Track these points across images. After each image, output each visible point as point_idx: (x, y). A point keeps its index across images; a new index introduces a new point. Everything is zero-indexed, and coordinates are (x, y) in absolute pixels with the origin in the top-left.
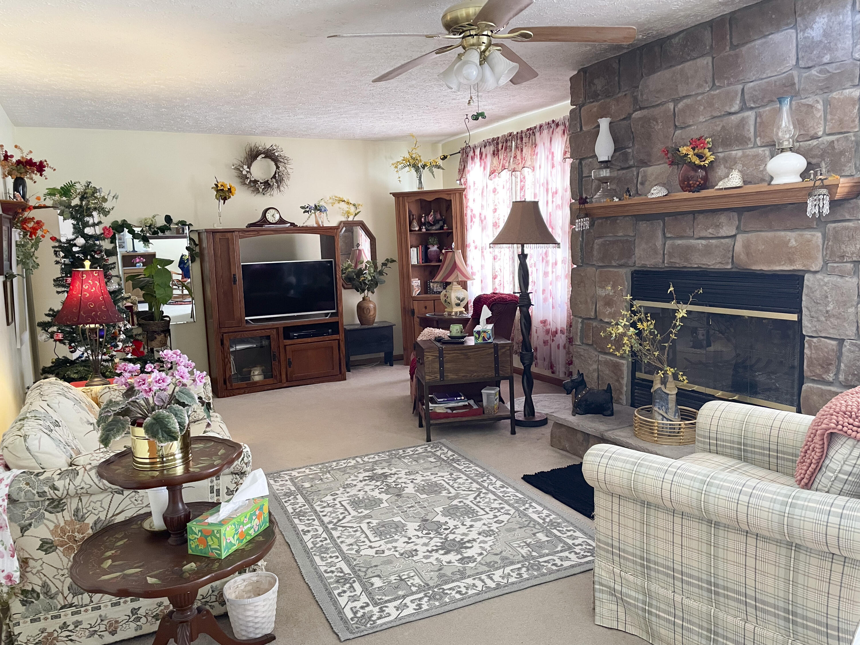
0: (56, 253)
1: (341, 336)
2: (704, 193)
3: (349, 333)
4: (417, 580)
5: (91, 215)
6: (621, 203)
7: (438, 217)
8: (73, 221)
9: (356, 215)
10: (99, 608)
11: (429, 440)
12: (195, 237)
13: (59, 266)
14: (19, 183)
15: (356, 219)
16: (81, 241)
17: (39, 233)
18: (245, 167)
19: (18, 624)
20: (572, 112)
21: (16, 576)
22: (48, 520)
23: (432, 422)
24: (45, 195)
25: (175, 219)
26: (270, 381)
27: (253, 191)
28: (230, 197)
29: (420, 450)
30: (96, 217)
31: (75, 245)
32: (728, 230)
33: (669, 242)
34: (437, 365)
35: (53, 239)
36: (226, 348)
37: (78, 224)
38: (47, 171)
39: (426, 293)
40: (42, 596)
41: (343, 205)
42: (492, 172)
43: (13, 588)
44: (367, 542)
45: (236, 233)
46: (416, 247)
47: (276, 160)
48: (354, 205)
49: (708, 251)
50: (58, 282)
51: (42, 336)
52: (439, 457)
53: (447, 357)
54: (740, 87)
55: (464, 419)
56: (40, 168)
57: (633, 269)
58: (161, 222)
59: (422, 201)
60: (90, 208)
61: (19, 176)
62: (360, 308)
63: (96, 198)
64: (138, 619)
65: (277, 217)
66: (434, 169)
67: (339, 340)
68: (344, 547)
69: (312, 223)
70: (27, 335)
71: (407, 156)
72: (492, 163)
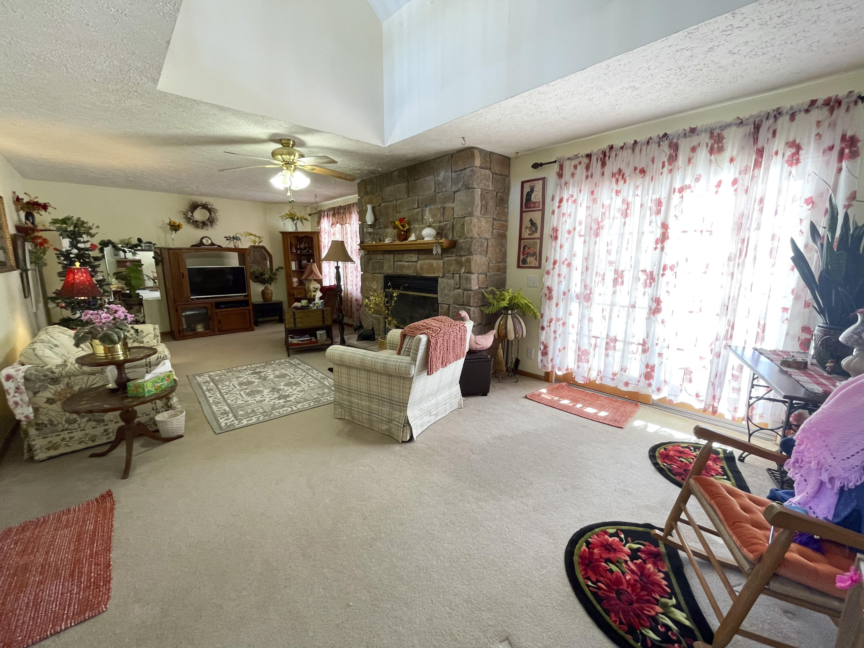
0: (58, 257)
1: (251, 307)
2: (405, 242)
3: (256, 306)
4: (261, 410)
5: (81, 237)
6: (377, 244)
7: (307, 245)
8: (69, 240)
9: (260, 242)
10: (85, 430)
11: (289, 356)
12: (158, 252)
13: (61, 265)
14: (29, 215)
15: (261, 244)
16: (75, 251)
17: (46, 245)
18: (190, 213)
19: (34, 440)
20: (358, 199)
21: (32, 416)
22: (50, 388)
23: (290, 347)
24: (50, 223)
25: (144, 240)
26: (208, 331)
27: (195, 227)
28: (179, 230)
29: (283, 361)
30: (85, 238)
31: (71, 253)
32: (415, 258)
33: (396, 263)
34: (292, 320)
35: (55, 249)
36: (179, 313)
37: (73, 241)
38: (50, 209)
39: (301, 285)
40: (48, 426)
41: (252, 237)
42: (332, 224)
43: (29, 422)
44: (242, 399)
45: (183, 250)
46: (295, 261)
47: (210, 210)
48: (259, 237)
49: (409, 267)
50: (60, 274)
51: (51, 305)
52: (291, 363)
53: (297, 316)
54: (417, 197)
55: (307, 346)
56: (45, 207)
57: (385, 274)
58: (135, 241)
59: (298, 237)
60: (80, 233)
61: (29, 211)
62: (263, 293)
63: (84, 227)
64: (108, 434)
65: (210, 242)
66: (303, 220)
67: (249, 309)
68: (229, 401)
69: (231, 245)
70: (41, 305)
71: (288, 212)
72: (332, 220)
